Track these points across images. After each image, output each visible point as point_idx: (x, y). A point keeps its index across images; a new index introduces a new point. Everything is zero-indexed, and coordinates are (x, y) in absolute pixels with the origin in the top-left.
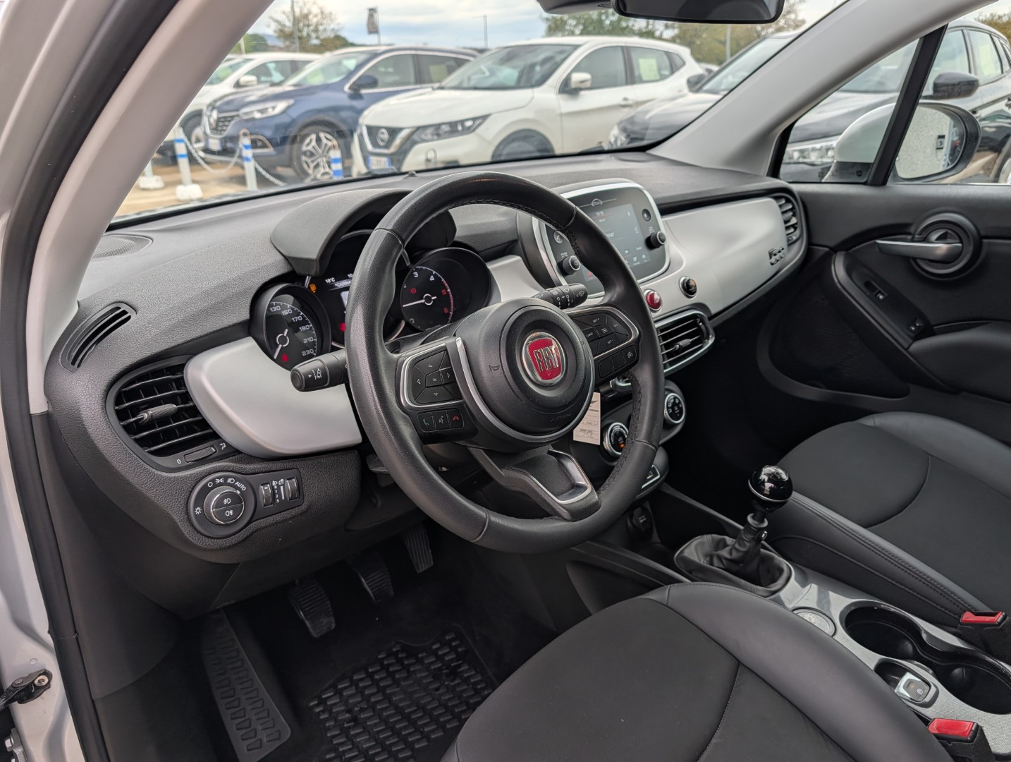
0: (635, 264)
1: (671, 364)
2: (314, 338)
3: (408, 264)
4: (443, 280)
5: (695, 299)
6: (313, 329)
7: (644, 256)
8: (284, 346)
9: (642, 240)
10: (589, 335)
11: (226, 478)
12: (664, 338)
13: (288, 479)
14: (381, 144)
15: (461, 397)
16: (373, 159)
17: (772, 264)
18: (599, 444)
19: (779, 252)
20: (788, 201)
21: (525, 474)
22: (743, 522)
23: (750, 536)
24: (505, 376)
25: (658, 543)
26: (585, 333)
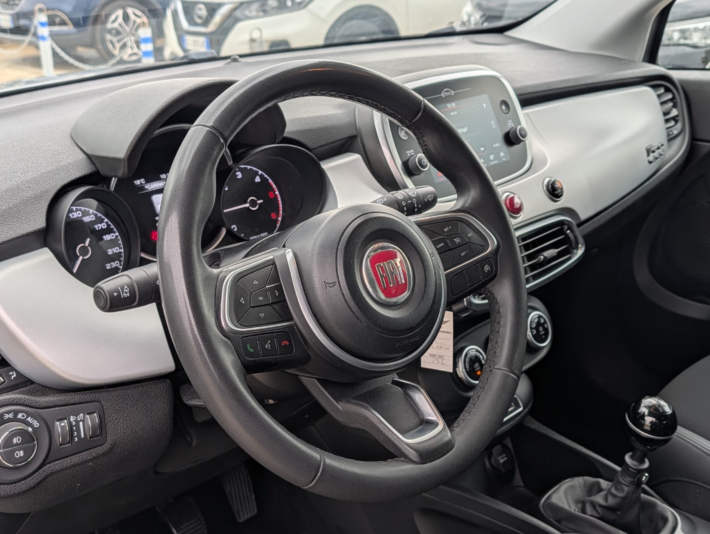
0: (492, 163)
1: (535, 277)
2: (120, 248)
3: (230, 163)
4: (270, 181)
5: (562, 203)
6: (119, 238)
7: (502, 154)
8: (85, 258)
9: (500, 135)
10: (440, 245)
11: (16, 413)
12: (527, 247)
13: (88, 414)
14: (199, 21)
15: (290, 318)
16: (189, 40)
17: (650, 162)
18: (451, 371)
19: (658, 148)
20: (668, 90)
21: (366, 408)
22: (621, 463)
23: (628, 479)
24: (343, 294)
25: (521, 486)
26: (435, 243)
